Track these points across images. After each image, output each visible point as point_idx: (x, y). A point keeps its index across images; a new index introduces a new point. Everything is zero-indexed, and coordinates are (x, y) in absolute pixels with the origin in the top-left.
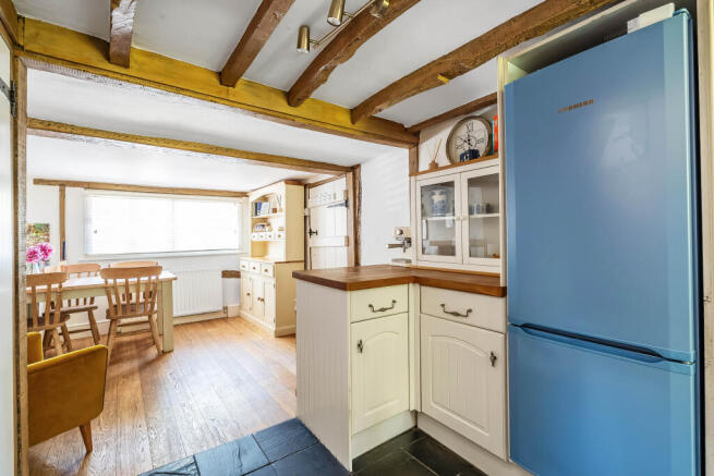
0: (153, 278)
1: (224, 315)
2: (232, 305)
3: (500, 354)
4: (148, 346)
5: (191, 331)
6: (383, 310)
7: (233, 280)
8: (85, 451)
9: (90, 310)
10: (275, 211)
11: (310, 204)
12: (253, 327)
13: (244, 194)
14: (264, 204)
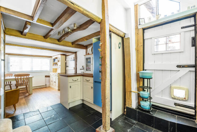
0: (28, 77)
1: (45, 86)
2: (48, 84)
3: (93, 87)
4: (26, 93)
5: (37, 90)
6: (75, 81)
7: (48, 78)
8: (14, 110)
9: (10, 85)
10: (59, 61)
11: (67, 60)
12: (53, 89)
13: (51, 57)
14: (56, 59)
